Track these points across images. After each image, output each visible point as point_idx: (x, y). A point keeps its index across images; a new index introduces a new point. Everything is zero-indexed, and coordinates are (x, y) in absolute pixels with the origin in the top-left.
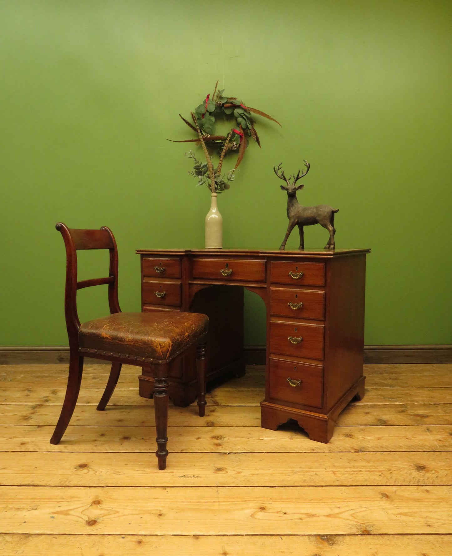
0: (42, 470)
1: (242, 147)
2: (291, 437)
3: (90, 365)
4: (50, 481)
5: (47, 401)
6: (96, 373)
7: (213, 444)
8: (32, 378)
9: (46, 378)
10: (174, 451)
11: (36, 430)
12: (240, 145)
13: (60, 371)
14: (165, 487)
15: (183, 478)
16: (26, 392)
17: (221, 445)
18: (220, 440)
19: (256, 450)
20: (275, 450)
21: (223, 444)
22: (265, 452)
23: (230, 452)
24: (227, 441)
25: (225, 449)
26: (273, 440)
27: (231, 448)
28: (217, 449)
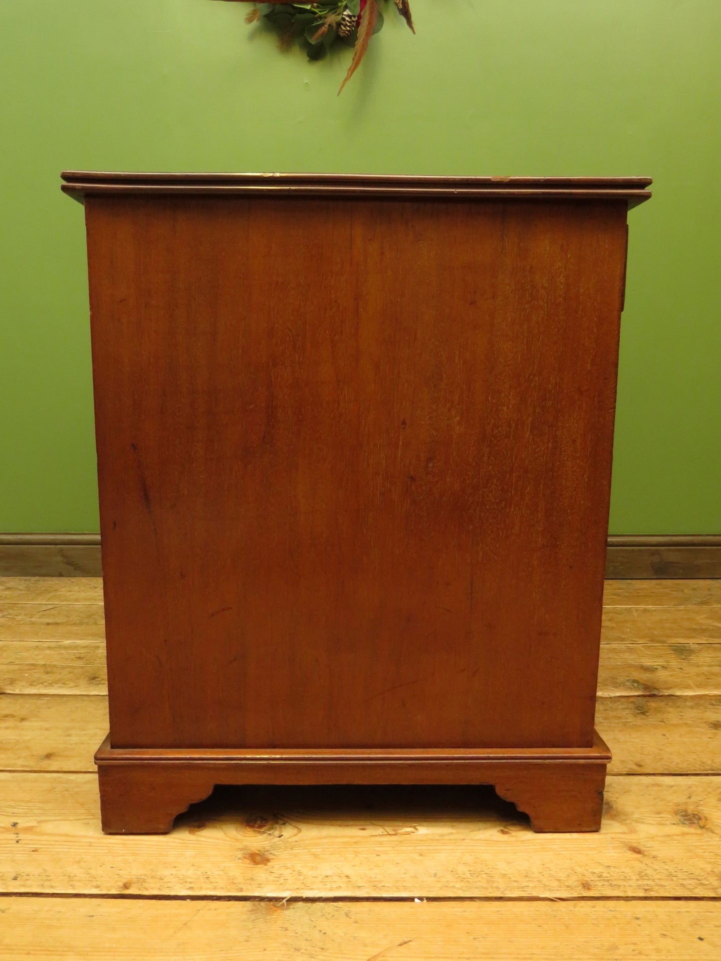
1: (365, 22)
7: (239, 854)
10: (97, 887)
12: (359, 17)
17: (268, 860)
18: (270, 834)
19: (387, 885)
20: (454, 887)
21: (276, 853)
22: (421, 899)
23: (295, 894)
24: (290, 840)
25: (277, 879)
26: (446, 838)
27: (301, 877)
28: (251, 879)
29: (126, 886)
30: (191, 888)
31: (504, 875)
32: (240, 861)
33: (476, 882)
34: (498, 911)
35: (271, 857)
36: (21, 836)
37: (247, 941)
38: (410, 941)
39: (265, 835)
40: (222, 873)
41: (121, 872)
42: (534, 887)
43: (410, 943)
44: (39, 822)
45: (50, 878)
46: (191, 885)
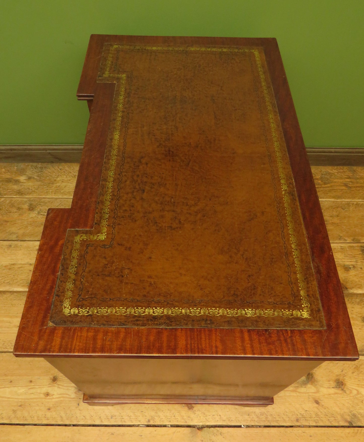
6: (32, 192)
20: (255, 420)
23: (204, 424)
25: (197, 417)
27: (205, 416)
28: (189, 417)
29: (149, 421)
33: (262, 418)
40: (179, 414)
41: (145, 414)
45: (123, 417)
46: (170, 420)
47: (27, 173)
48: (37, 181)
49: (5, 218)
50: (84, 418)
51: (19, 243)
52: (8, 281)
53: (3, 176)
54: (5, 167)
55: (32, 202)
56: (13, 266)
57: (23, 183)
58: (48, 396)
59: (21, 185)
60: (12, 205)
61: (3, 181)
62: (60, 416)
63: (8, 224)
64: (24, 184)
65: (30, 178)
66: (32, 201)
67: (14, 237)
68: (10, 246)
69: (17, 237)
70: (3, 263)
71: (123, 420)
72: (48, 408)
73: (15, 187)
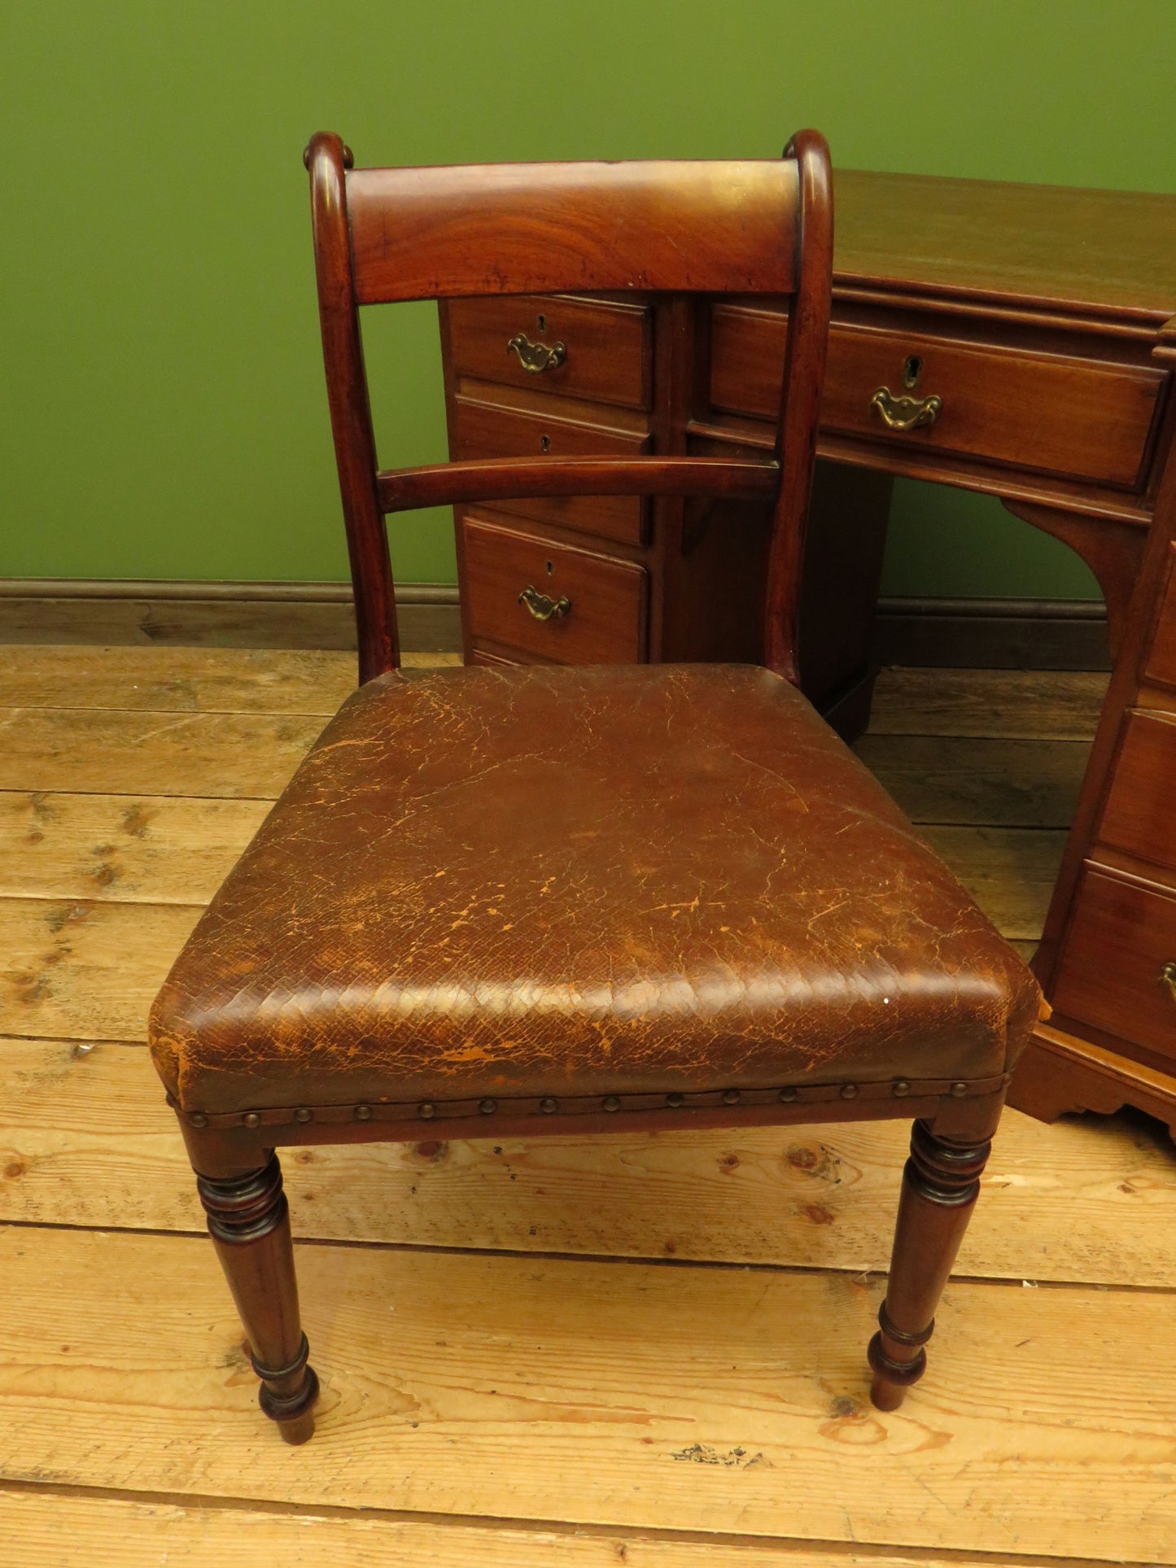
0: (92, 1367)
2: (1125, 1175)
3: (266, 654)
4: (126, 1454)
5: (107, 877)
6: (291, 704)
7: (794, 1207)
8: (50, 726)
9: (105, 733)
10: (636, 1248)
11: (67, 1074)
13: (156, 688)
14: (620, 1534)
15: (691, 1467)
16: (30, 818)
17: (832, 1218)
18: (823, 1178)
19: (986, 1261)
20: (1070, 1268)
21: (840, 1207)
22: (1028, 1281)
23: (875, 1269)
24: (852, 1187)
25: (850, 1246)
26: (1052, 1194)
27: (878, 1244)
28: (818, 1244)
29: (670, 1248)
30: (748, 1254)
31: (1131, 1255)
32: (797, 1217)
33: (1097, 1263)
34: (1129, 1306)
35: (833, 1212)
36: (515, 1170)
37: (835, 1330)
38: (1028, 1341)
39: (818, 1178)
40: (779, 1233)
41: (657, 1228)
42: (1172, 1274)
43: (1028, 1344)
44: (528, 1147)
45: (575, 1233)
46: (747, 1250)
47: (279, 669)
48: (307, 683)
49: (205, 753)
50: (431, 1227)
51: (243, 804)
52: (200, 882)
53: (208, 672)
54: (215, 657)
55: (289, 724)
56: (218, 852)
57: (265, 686)
58: (307, 1162)
59: (259, 691)
60: (232, 729)
61: (206, 682)
62: (348, 1218)
63: (213, 765)
64: (269, 689)
65: (285, 679)
66: (290, 721)
67: (228, 791)
68: (216, 808)
69: (237, 791)
70: (186, 844)
71: (573, 1241)
72: (304, 1194)
73: (243, 694)
